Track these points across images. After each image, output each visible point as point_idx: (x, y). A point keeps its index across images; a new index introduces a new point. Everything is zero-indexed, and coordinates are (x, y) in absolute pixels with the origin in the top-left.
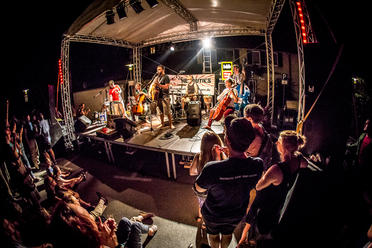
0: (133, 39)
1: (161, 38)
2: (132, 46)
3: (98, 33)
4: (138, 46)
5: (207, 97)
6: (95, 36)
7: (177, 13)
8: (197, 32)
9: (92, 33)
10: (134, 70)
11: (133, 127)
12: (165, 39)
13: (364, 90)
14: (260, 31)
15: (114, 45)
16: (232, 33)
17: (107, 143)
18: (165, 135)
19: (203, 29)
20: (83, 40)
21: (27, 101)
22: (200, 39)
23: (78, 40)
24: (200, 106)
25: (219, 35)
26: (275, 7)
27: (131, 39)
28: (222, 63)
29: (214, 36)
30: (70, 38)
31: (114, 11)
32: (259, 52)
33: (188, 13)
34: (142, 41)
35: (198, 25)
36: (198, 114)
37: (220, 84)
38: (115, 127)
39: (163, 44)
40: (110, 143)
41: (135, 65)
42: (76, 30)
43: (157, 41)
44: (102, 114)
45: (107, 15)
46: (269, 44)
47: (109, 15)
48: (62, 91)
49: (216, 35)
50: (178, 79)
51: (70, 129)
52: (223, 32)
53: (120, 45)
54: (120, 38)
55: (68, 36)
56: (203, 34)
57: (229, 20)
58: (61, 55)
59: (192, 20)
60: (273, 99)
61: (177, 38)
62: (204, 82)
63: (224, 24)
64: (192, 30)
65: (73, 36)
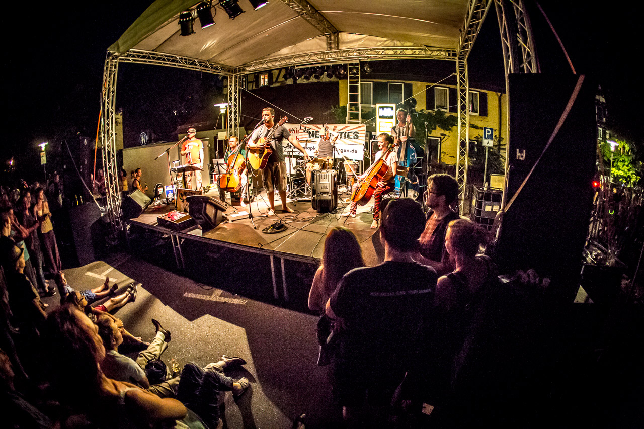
0: (227, 61)
2: (227, 72)
3: (168, 49)
4: (236, 72)
5: (350, 163)
6: (163, 54)
7: (304, 18)
8: (339, 52)
9: (158, 49)
10: (229, 114)
11: (219, 211)
12: (284, 62)
13: (627, 164)
14: (447, 53)
15: (194, 70)
16: (399, 54)
17: (174, 237)
18: (272, 226)
19: (349, 46)
20: (142, 61)
21: (45, 163)
22: (342, 63)
23: (133, 60)
24: (334, 179)
25: (376, 57)
26: (473, 11)
27: (224, 61)
28: (378, 105)
29: (368, 59)
30: (119, 56)
31: (195, 13)
32: (448, 89)
33: (323, 17)
34: (244, 65)
35: (340, 38)
36: (330, 192)
37: (372, 142)
38: (188, 211)
39: (280, 70)
40: (180, 238)
41: (230, 104)
42: (129, 43)
43: (270, 65)
44: (170, 188)
45: (180, 21)
46: (462, 76)
47: (185, 20)
48: (103, 147)
49: (371, 57)
50: (303, 131)
51: (114, 213)
52: (383, 52)
53: (205, 70)
54: (205, 58)
55: (116, 54)
56: (349, 55)
57: (394, 32)
58: (104, 85)
59: (330, 29)
60: (466, 171)
61: (304, 61)
62: (347, 138)
63: (386, 39)
64: (331, 48)
65: (124, 53)
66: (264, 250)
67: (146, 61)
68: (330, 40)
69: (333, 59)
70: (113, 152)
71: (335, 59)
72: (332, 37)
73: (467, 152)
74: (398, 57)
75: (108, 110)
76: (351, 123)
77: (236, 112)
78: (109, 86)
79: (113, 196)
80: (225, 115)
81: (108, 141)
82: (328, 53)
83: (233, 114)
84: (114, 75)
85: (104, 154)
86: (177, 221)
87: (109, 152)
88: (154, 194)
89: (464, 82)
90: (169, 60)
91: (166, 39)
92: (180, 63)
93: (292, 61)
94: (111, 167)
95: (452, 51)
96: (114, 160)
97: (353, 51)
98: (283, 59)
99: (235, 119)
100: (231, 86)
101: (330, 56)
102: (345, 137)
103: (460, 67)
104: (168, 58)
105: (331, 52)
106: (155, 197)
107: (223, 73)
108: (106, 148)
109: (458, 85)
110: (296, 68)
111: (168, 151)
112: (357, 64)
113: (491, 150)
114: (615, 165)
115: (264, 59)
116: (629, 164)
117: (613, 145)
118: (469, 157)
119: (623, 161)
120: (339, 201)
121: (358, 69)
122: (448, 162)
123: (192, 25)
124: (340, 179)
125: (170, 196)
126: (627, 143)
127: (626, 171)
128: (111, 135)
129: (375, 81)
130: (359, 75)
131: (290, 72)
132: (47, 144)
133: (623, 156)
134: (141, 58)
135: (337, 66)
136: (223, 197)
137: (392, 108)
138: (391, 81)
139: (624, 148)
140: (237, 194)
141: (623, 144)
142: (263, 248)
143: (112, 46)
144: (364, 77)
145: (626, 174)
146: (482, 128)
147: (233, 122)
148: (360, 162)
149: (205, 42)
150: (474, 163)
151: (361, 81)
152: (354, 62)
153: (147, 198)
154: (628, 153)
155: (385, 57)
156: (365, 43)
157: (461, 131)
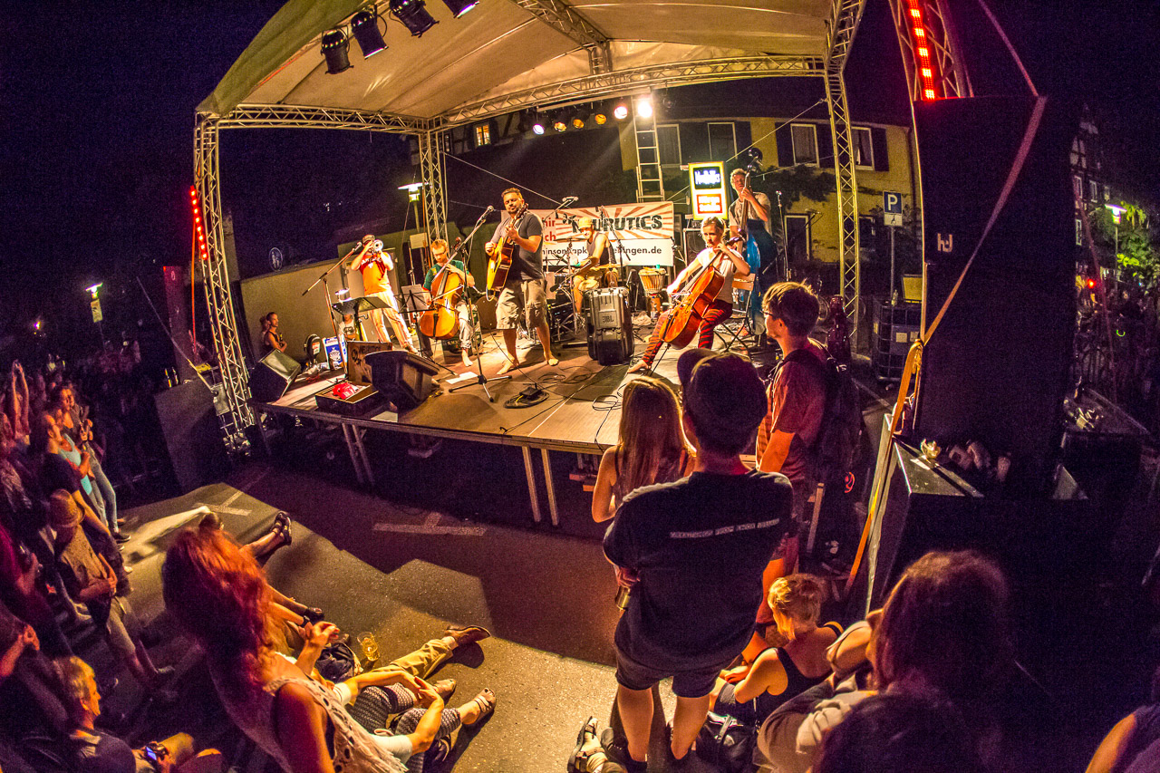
0: (414, 108)
1: (501, 100)
2: (415, 127)
3: (306, 99)
4: (431, 127)
5: (651, 272)
6: (297, 107)
7: (545, 21)
8: (613, 75)
9: (287, 100)
10: (426, 203)
11: (424, 374)
12: (516, 102)
13: (1143, 245)
14: (807, 64)
15: (355, 130)
16: (722, 72)
17: (350, 427)
18: (521, 394)
19: (629, 64)
20: (259, 123)
21: (100, 318)
22: (621, 95)
23: (245, 123)
24: (624, 303)
25: (681, 79)
27: (408, 108)
28: (692, 166)
29: (666, 84)
30: (218, 120)
31: (347, 31)
32: (815, 127)
33: (580, 17)
34: (445, 112)
35: (613, 51)
36: (619, 326)
37: (687, 232)
38: (371, 379)
39: (511, 115)
40: (360, 428)
41: (427, 184)
42: (235, 94)
43: (492, 108)
44: (333, 342)
45: (323, 48)
46: (836, 103)
47: (332, 45)
48: (205, 282)
49: (672, 80)
50: (561, 222)
52: (693, 69)
53: (376, 128)
54: (373, 106)
55: (214, 116)
56: (632, 80)
58: (197, 173)
59: (592, 37)
60: (857, 273)
61: (553, 96)
62: (641, 228)
63: (694, 46)
64: (598, 70)
65: (227, 113)
66: (511, 437)
67: (267, 123)
68: (596, 56)
69: (604, 90)
70: (225, 288)
71: (608, 89)
72: (599, 50)
73: (857, 239)
74: (719, 77)
75: (209, 215)
76: (646, 200)
77: (438, 197)
78: (205, 172)
79: (231, 365)
81: (213, 270)
82: (593, 79)
83: (433, 202)
84: (214, 152)
85: (209, 293)
86: (353, 398)
87: (217, 289)
88: (305, 354)
89: (841, 113)
90: (309, 117)
91: (300, 80)
92: (329, 119)
93: (531, 99)
94: (223, 315)
95: (816, 59)
96: (228, 302)
97: (639, 73)
98: (516, 96)
99: (438, 210)
100: (424, 151)
101: (597, 85)
102: (638, 226)
103: (831, 87)
104: (307, 113)
105: (599, 78)
106: (307, 359)
107: (407, 131)
108: (213, 282)
109: (832, 119)
110: (539, 110)
111: (324, 277)
113: (901, 232)
114: (1123, 247)
115: (480, 98)
116: (1148, 245)
117: (1116, 211)
118: (861, 246)
119: (1137, 241)
120: (637, 342)
122: (824, 256)
123: (346, 53)
124: (636, 301)
125: (334, 355)
126: (1141, 207)
127: (1143, 258)
128: (218, 259)
129: (682, 120)
131: (528, 118)
132: (100, 285)
133: (1136, 232)
134: (259, 118)
135: (612, 100)
137: (717, 169)
138: (711, 119)
139: (1137, 216)
140: (453, 342)
141: (1134, 210)
142: (508, 434)
143: (204, 102)
145: (1144, 263)
146: (880, 193)
147: (435, 216)
148: (669, 269)
149: (372, 79)
150: (871, 256)
151: (658, 124)
152: (642, 92)
153: (294, 364)
154: (1144, 225)
155: (697, 78)
156: (659, 55)
157: (843, 201)
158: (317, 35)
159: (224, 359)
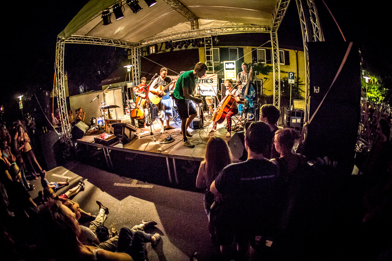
0: (131, 39)
2: (131, 46)
3: (95, 34)
4: (136, 46)
5: (210, 98)
6: (91, 37)
7: (177, 11)
8: (199, 30)
9: (88, 34)
10: (133, 72)
11: (132, 132)
12: (165, 38)
13: (376, 90)
14: (265, 29)
15: (111, 46)
16: (236, 30)
17: (105, 149)
18: (165, 139)
19: (205, 26)
20: (79, 42)
21: (22, 108)
22: (201, 37)
23: (73, 42)
24: (201, 108)
25: (222, 33)
26: (281, 3)
27: (129, 39)
28: (225, 62)
29: (217, 34)
30: (65, 40)
31: (111, 11)
32: (265, 50)
33: (189, 10)
34: (141, 41)
35: (199, 23)
37: (222, 85)
38: (113, 133)
39: (163, 43)
40: (109, 149)
41: (134, 65)
42: (71, 31)
43: (157, 41)
44: (100, 119)
45: (102, 16)
46: (274, 42)
47: (105, 15)
48: (57, 96)
49: (218, 33)
51: (67, 136)
52: (226, 29)
53: (117, 46)
54: (117, 38)
55: (63, 38)
56: (205, 32)
57: (232, 17)
58: (56, 58)
59: (193, 17)
60: (279, 99)
61: (177, 37)
62: (206, 83)
63: (227, 22)
64: (194, 29)
65: (68, 38)
66: (162, 154)
67: (81, 42)
68: (193, 23)
69: (195, 35)
70: (64, 99)
71: (197, 35)
72: (194, 22)
73: (279, 88)
74: (235, 32)
75: (60, 73)
77: (137, 70)
78: (59, 58)
79: (65, 126)
80: (131, 73)
81: (60, 92)
82: (192, 32)
83: (136, 72)
84: (63, 51)
85: (59, 100)
86: (106, 139)
87: (61, 99)
88: (91, 123)
89: (276, 45)
90: (95, 41)
91: (93, 28)
92: (102, 42)
93: (170, 38)
94: (63, 108)
95: (268, 27)
96: (65, 104)
97: (207, 30)
98: (165, 37)
99: (136, 74)
100: (133, 54)
101: (193, 34)
102: (205, 82)
103: (273, 37)
104: (95, 39)
105: (194, 31)
106: (91, 125)
107: (128, 47)
108: (60, 97)
110: (173, 42)
111: (98, 97)
112: (210, 38)
113: (293, 86)
114: (369, 90)
115: (153, 37)
116: (377, 90)
117: (367, 79)
118: (281, 90)
119: (374, 88)
121: (211, 41)
122: (268, 94)
123: (110, 18)
125: (100, 124)
126: (375, 77)
127: (376, 94)
128: (62, 89)
129: (221, 47)
130: (212, 44)
131: (168, 44)
132: (22, 96)
133: (374, 85)
134: (78, 40)
135: (198, 39)
136: (133, 123)
137: (233, 63)
138: (230, 46)
139: (374, 80)
140: (142, 120)
141: (373, 78)
143: (60, 33)
144: (215, 45)
145: (376, 96)
146: (287, 73)
147: (136, 77)
148: (215, 97)
149: (117, 28)
151: (213, 48)
152: (208, 36)
153: (87, 126)
154: (376, 83)
155: (227, 32)
156: (215, 24)
157: (275, 75)
158: (100, 12)
159: (63, 124)
